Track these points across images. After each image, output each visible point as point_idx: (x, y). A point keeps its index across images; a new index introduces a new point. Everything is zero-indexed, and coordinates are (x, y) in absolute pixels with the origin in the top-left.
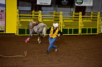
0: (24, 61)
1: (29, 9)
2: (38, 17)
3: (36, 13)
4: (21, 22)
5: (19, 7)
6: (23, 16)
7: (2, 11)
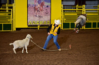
0: (69, 54)
1: (73, 3)
2: (82, 11)
3: (80, 7)
4: (65, 17)
5: (64, 2)
6: (67, 11)
7: (47, 6)
